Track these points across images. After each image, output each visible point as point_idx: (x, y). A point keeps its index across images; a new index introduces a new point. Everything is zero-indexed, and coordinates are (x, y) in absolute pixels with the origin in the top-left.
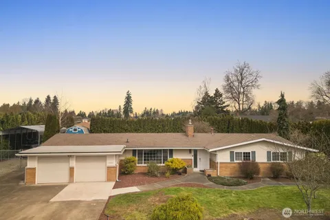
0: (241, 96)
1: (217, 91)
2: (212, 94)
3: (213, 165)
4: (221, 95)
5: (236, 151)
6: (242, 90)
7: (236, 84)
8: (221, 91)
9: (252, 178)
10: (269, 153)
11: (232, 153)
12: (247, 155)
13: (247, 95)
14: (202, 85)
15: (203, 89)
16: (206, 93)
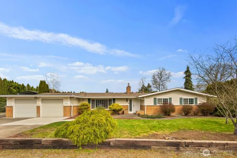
0: (161, 86)
1: (149, 84)
2: (146, 85)
3: (142, 108)
4: (151, 87)
5: (158, 97)
6: (161, 83)
7: (158, 80)
8: (151, 84)
9: (169, 115)
10: (181, 99)
11: (155, 99)
12: (165, 100)
13: (164, 86)
14: (141, 81)
15: (142, 83)
16: (143, 85)
